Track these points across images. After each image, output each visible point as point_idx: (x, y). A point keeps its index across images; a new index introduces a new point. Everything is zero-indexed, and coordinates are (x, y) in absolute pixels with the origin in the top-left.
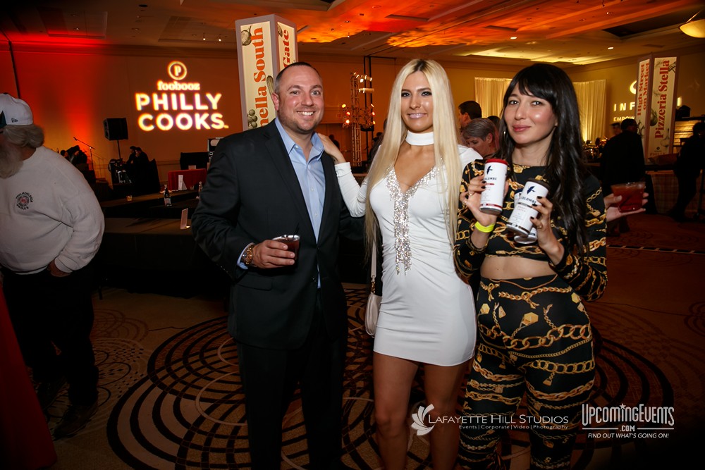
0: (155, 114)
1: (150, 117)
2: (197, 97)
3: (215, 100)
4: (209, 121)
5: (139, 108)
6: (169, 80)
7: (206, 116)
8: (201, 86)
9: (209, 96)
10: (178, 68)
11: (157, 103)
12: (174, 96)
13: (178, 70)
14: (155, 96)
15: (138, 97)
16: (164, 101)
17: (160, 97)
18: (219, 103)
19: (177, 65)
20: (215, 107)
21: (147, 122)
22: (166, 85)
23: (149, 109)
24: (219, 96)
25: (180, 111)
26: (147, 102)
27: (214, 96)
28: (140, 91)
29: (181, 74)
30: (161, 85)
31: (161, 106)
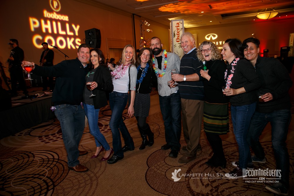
0: (44, 35)
1: (40, 37)
3: (77, 29)
4: (74, 43)
5: (33, 29)
6: (51, 11)
7: (72, 39)
8: (69, 18)
9: (73, 26)
11: (44, 26)
12: (54, 23)
13: (55, 4)
14: (43, 21)
15: (31, 20)
16: (49, 26)
17: (46, 23)
18: (79, 32)
21: (38, 41)
22: (49, 14)
23: (39, 30)
24: (78, 27)
25: (58, 35)
26: (37, 25)
27: (76, 27)
28: (33, 16)
29: (57, 7)
30: (46, 14)
31: (47, 29)
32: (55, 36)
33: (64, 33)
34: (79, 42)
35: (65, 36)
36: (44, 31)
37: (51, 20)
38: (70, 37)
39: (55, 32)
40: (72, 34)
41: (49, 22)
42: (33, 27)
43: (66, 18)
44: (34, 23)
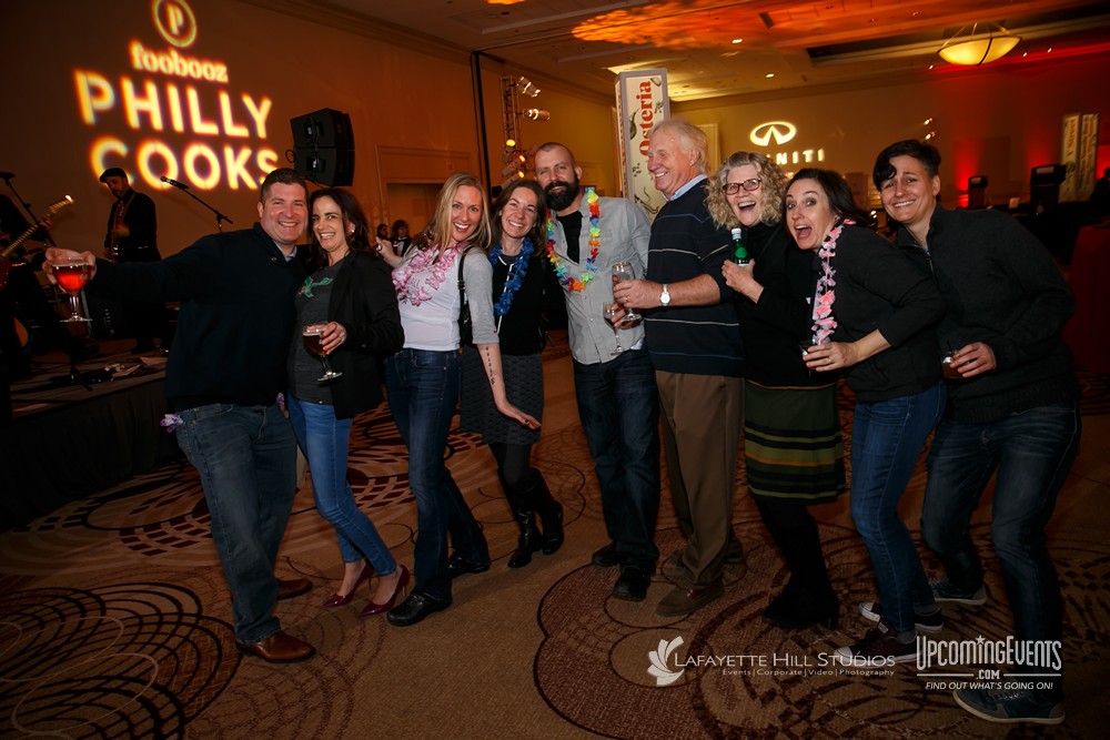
0: (135, 139)
1: (120, 148)
2: (225, 100)
3: (260, 114)
4: (252, 166)
5: (89, 117)
6: (157, 44)
7: (246, 153)
8: (229, 73)
9: (248, 101)
10: (175, 14)
13: (175, 18)
14: (127, 86)
15: (83, 81)
16: (152, 104)
17: (140, 92)
18: (269, 123)
19: (173, 3)
20: (262, 132)
21: (113, 162)
22: (152, 56)
24: (266, 104)
25: (190, 137)
26: (107, 100)
27: (258, 104)
28: (90, 67)
29: (184, 31)
30: (140, 57)
31: (144, 116)
32: (179, 142)
33: (212, 129)
34: (269, 161)
35: (218, 142)
36: (134, 121)
37: (162, 80)
38: (237, 144)
39: (178, 125)
40: (242, 132)
41: (151, 89)
42: (89, 109)
43: (218, 73)
44: (96, 92)
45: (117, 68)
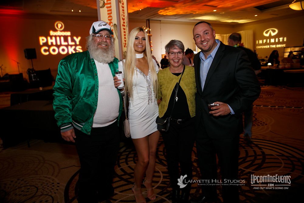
0: (49, 47)
1: (47, 48)
2: (69, 39)
3: (78, 40)
4: (75, 50)
5: (41, 44)
6: (55, 30)
7: (74, 47)
8: (71, 33)
9: (75, 38)
10: (59, 25)
11: (50, 41)
12: (58, 38)
13: (60, 26)
14: (49, 38)
15: (41, 38)
16: (54, 40)
17: (51, 38)
18: (80, 41)
19: (59, 23)
20: (78, 43)
21: (45, 51)
22: (54, 32)
23: (46, 44)
24: (79, 38)
25: (61, 45)
26: (45, 41)
27: (77, 38)
28: (42, 36)
29: (61, 28)
30: (52, 33)
31: (52, 43)
32: (58, 46)
33: (66, 44)
34: (79, 48)
35: (67, 46)
36: (50, 44)
37: (56, 36)
38: (71, 46)
39: (59, 43)
40: (73, 43)
41: (54, 38)
42: (41, 43)
43: (69, 33)
44: (43, 40)
45: (47, 35)
